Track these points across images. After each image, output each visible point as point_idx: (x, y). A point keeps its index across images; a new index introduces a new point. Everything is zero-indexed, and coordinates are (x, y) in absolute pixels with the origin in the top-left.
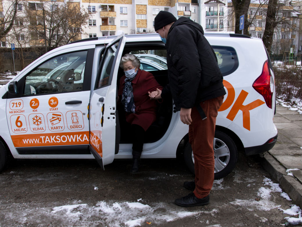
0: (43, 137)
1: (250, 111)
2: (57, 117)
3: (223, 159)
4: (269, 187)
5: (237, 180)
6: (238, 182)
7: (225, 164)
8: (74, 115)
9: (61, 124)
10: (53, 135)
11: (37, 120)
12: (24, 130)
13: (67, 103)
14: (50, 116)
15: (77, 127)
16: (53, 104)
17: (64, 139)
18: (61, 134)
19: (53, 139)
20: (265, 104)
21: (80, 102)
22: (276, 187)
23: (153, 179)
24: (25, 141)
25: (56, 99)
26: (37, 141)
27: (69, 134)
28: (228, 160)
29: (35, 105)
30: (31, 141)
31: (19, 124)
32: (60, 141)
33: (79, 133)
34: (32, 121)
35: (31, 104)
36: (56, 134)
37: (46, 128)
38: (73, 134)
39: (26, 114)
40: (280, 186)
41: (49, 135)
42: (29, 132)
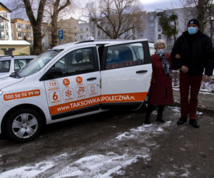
0: (72, 104)
2: (82, 89)
8: (92, 86)
9: (84, 93)
10: (78, 101)
11: (68, 93)
12: (58, 101)
13: (88, 80)
14: (78, 89)
15: (94, 94)
16: (79, 81)
17: (86, 103)
18: (83, 100)
19: (78, 104)
21: (95, 78)
24: (59, 109)
25: (80, 78)
26: (68, 107)
27: (89, 99)
29: (67, 83)
30: (63, 108)
31: (55, 98)
32: (83, 104)
33: (94, 98)
34: (65, 94)
35: (64, 82)
36: (81, 101)
37: (75, 97)
38: (91, 98)
41: (76, 102)
42: (63, 102)
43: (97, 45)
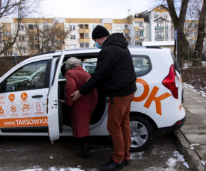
0: (17, 121)
1: (161, 102)
2: (26, 107)
3: (143, 137)
4: (176, 158)
5: (154, 152)
6: (155, 154)
7: (145, 141)
8: (38, 105)
9: (29, 111)
10: (24, 119)
11: (13, 109)
12: (4, 115)
13: (33, 97)
14: (22, 106)
15: (40, 113)
16: (24, 97)
17: (31, 122)
18: (29, 119)
19: (24, 122)
20: (172, 96)
21: (42, 96)
22: (181, 158)
23: (93, 151)
24: (6, 123)
25: (26, 94)
26: (13, 123)
27: (35, 118)
28: (147, 137)
29: (12, 98)
30: (10, 123)
31: (1, 111)
32: (29, 123)
33: (41, 118)
34: (10, 109)
35: (10, 97)
36: (26, 119)
37: (20, 114)
38: (38, 118)
39: (6, 104)
40: (184, 157)
41: (22, 119)
42: (8, 117)
43: (54, 57)
